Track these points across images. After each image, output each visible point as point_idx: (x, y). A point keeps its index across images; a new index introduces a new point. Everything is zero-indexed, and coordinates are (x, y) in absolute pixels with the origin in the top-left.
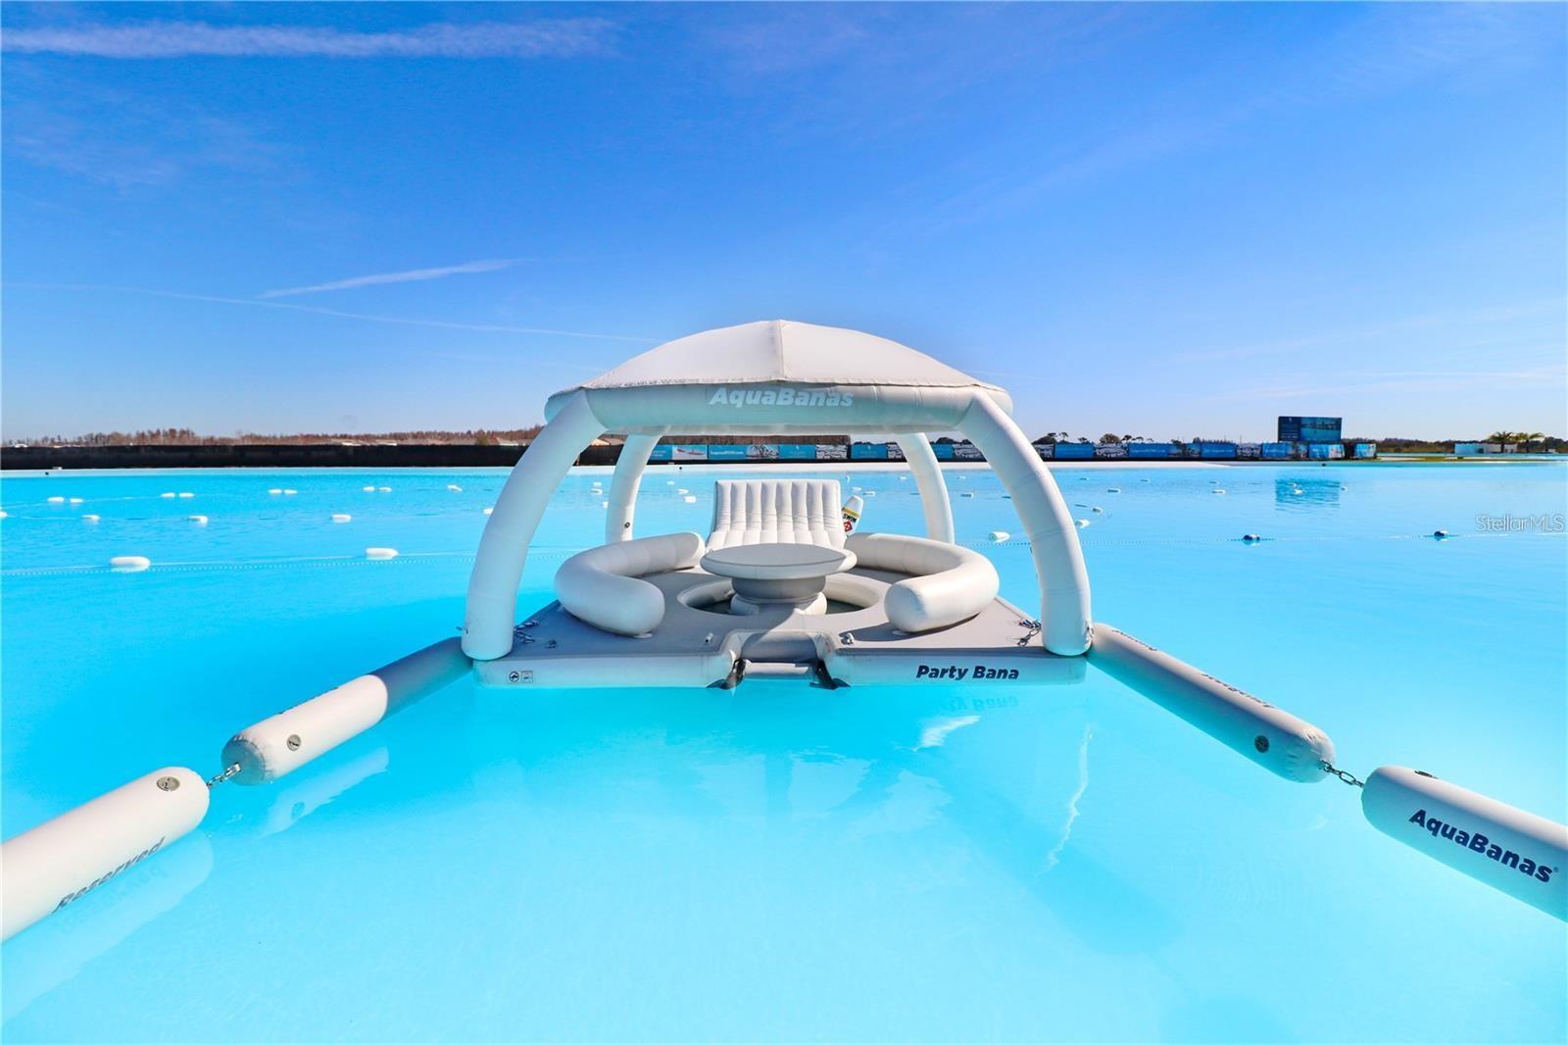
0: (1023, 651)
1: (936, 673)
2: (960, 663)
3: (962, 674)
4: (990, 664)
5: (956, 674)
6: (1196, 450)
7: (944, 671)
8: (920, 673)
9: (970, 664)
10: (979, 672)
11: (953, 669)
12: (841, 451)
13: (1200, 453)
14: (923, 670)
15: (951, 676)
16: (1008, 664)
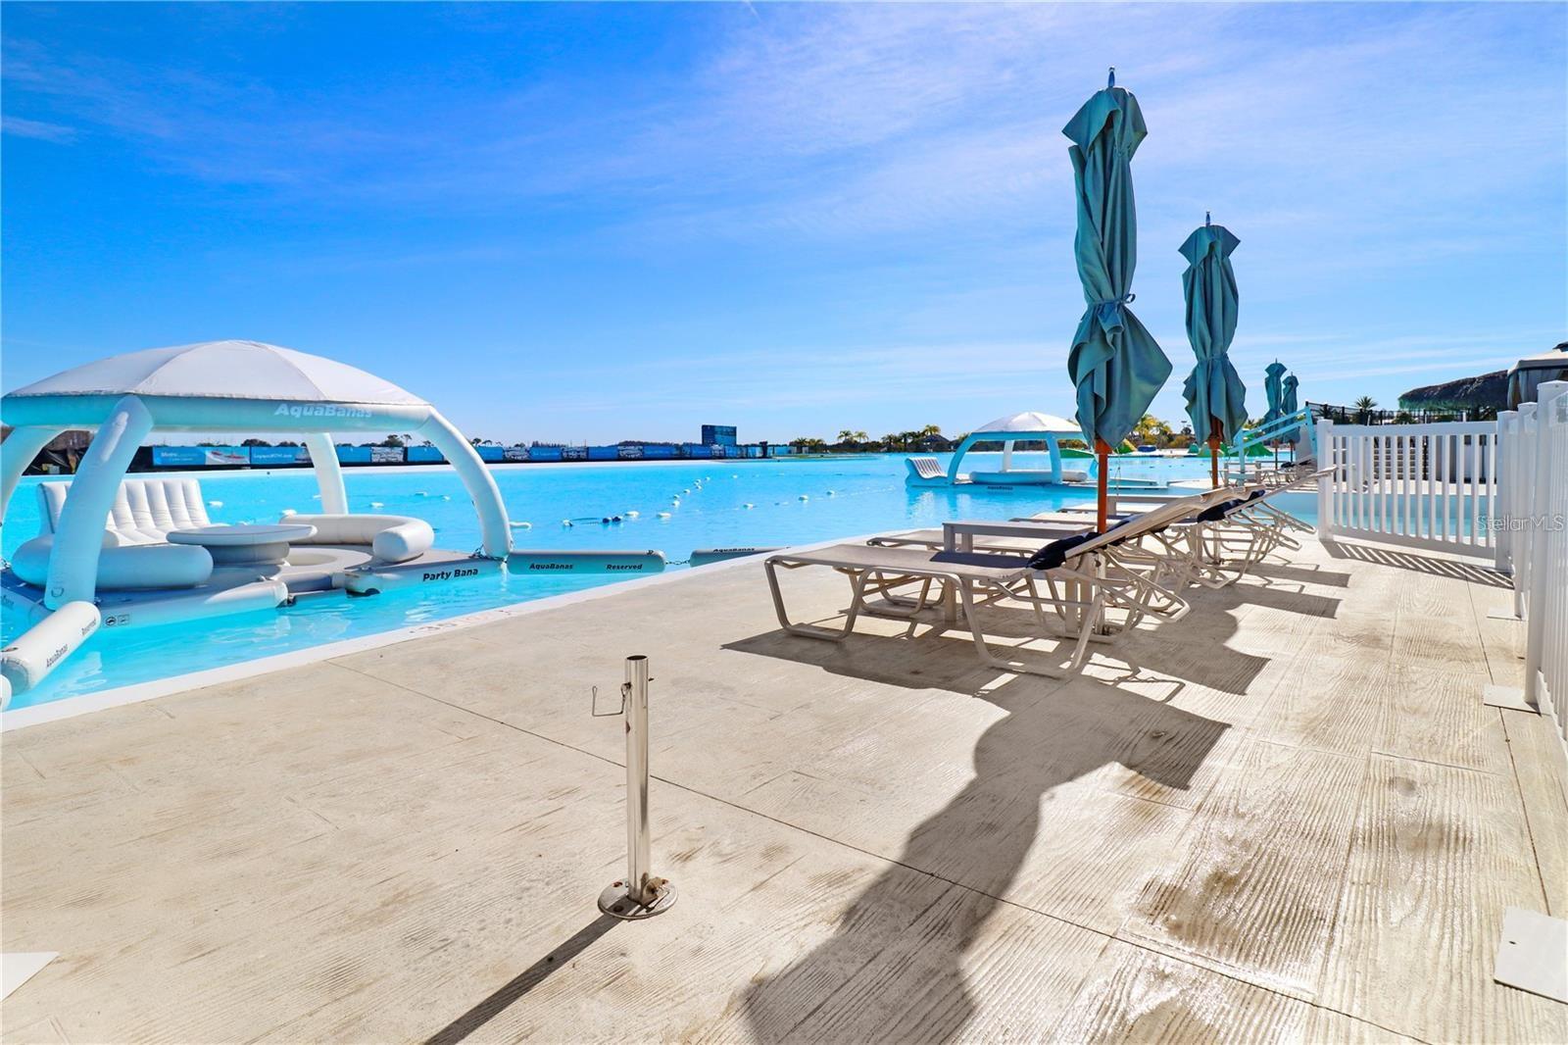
0: (477, 558)
1: (434, 577)
2: (447, 570)
3: (448, 576)
4: (461, 568)
5: (445, 576)
6: (688, 450)
7: (438, 575)
8: (425, 578)
9: (451, 569)
10: (457, 573)
11: (443, 573)
12: (397, 454)
13: (691, 454)
14: (426, 576)
15: (442, 577)
16: (471, 566)
